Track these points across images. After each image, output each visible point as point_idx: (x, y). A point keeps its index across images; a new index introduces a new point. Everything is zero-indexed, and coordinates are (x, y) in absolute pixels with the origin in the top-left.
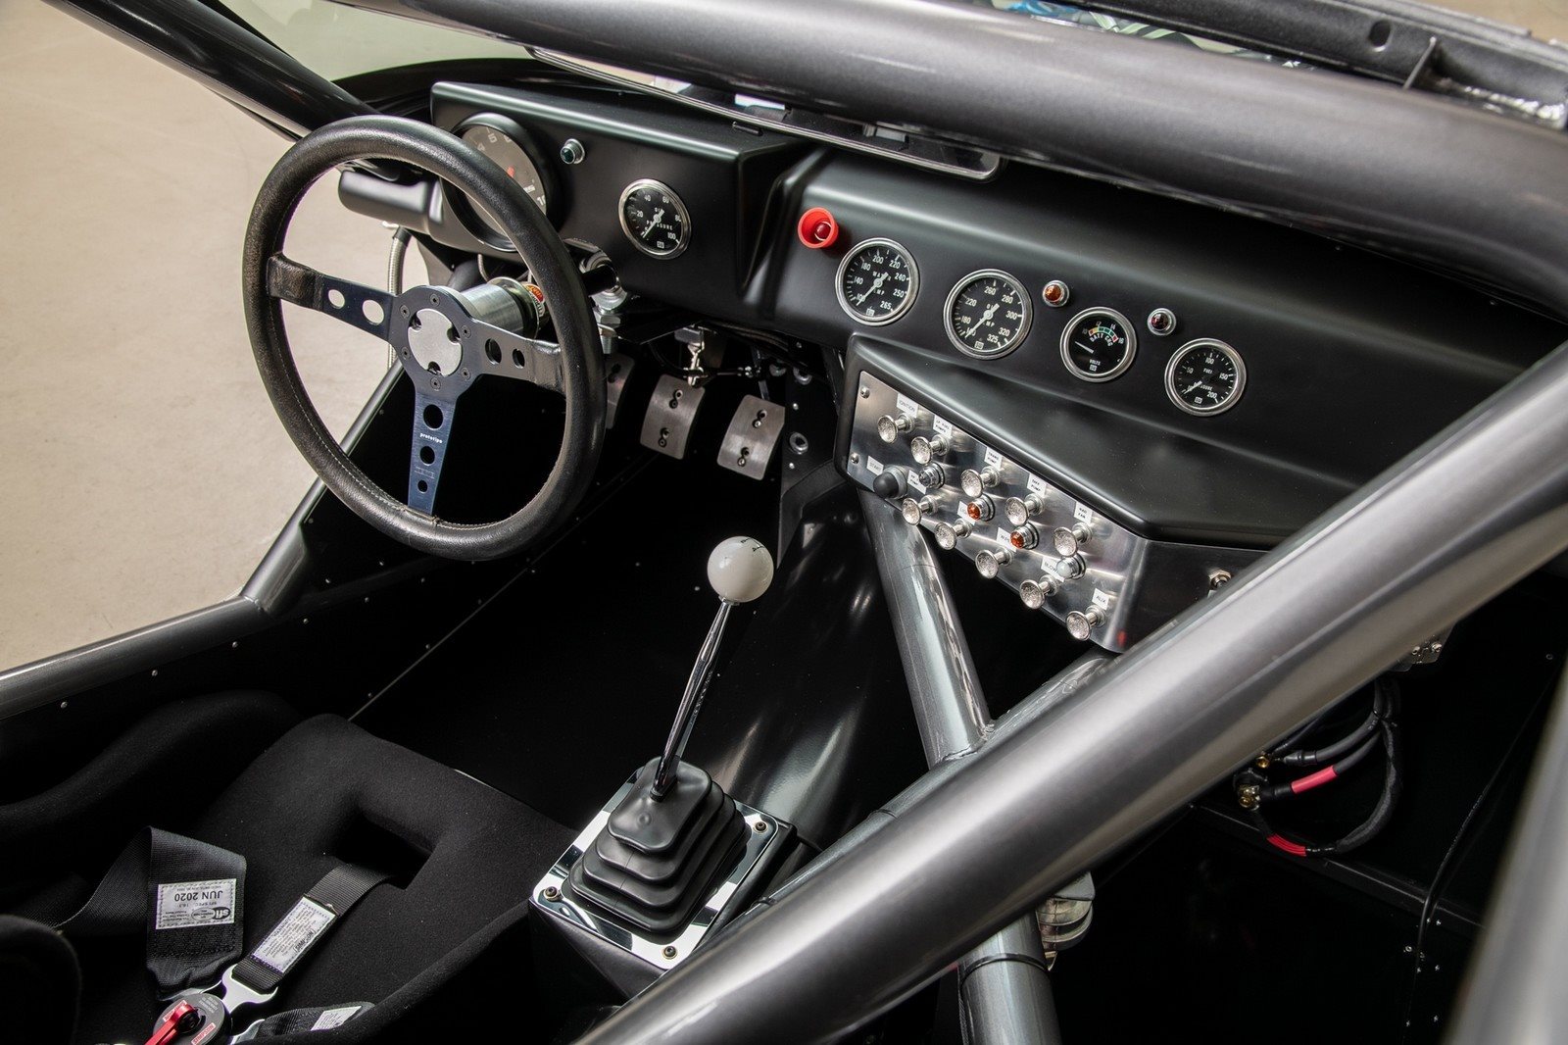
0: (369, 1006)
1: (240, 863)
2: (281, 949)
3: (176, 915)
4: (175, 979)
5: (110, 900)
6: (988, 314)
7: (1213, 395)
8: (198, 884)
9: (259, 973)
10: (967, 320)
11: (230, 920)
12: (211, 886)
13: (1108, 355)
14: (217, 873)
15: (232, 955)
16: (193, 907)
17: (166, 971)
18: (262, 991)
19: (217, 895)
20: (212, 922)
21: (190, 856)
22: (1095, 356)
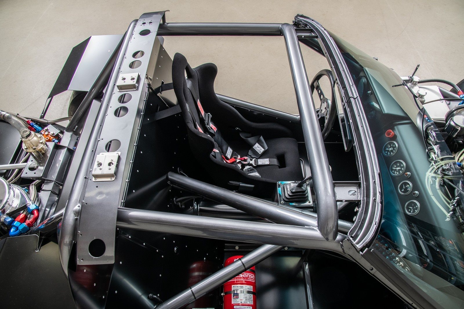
0: (260, 177)
1: (267, 148)
2: (261, 162)
3: (256, 148)
4: (250, 154)
5: (251, 140)
6: (398, 168)
7: (412, 212)
8: (260, 146)
9: (256, 162)
10: (395, 166)
11: (260, 154)
12: (262, 148)
13: (406, 190)
14: (263, 147)
15: (257, 157)
16: (258, 149)
17: (250, 153)
18: (255, 164)
19: (261, 150)
20: (258, 152)
21: (263, 143)
22: (404, 189)
